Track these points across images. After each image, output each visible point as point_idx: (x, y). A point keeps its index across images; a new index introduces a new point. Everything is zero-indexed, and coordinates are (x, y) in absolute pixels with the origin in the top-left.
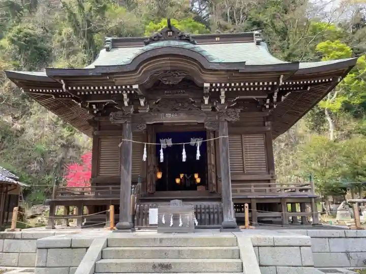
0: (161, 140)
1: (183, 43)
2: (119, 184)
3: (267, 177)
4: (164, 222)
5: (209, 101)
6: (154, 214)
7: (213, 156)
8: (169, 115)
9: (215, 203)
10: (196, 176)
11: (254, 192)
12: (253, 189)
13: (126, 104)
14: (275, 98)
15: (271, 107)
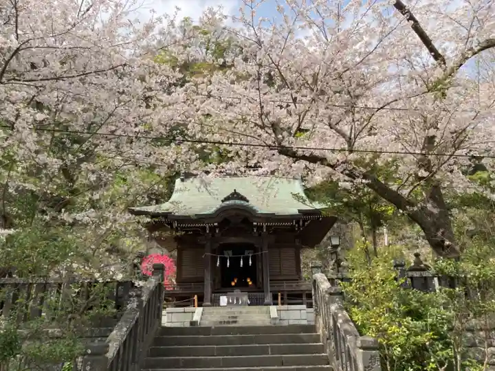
0: (225, 252)
1: (242, 202)
2: (203, 282)
3: (296, 277)
4: (231, 301)
5: (257, 230)
6: (224, 300)
7: (260, 264)
8: (233, 238)
9: (260, 294)
10: (248, 280)
11: (286, 287)
12: (285, 284)
13: (208, 232)
14: (301, 223)
15: (299, 229)
